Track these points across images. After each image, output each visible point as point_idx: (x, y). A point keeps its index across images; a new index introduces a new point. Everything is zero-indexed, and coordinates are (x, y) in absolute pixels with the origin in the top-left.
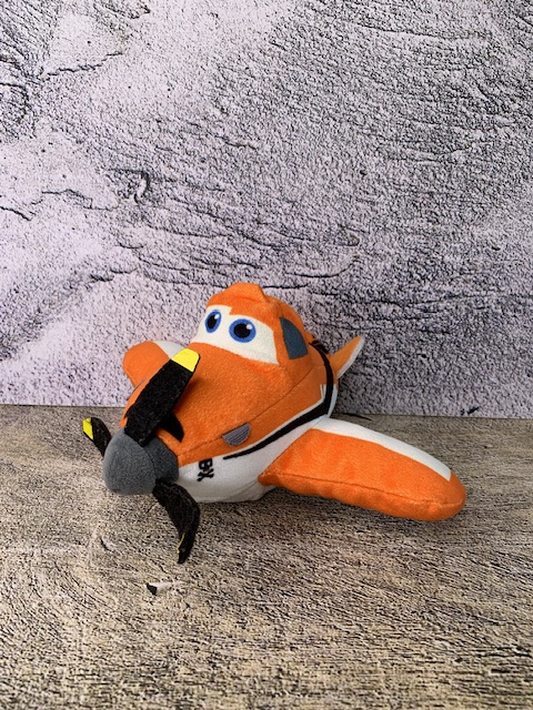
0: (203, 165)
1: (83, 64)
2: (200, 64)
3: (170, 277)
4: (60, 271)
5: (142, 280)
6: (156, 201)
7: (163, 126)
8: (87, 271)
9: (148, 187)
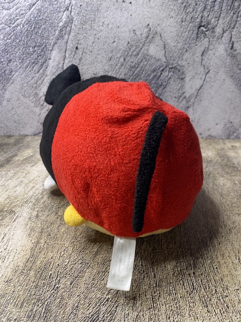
0: (198, 4)
1: (163, 48)
2: (165, 5)
3: (236, 19)
4: (228, 61)
5: (235, 30)
6: (208, 24)
7: (184, 20)
8: (229, 51)
9: (204, 26)
